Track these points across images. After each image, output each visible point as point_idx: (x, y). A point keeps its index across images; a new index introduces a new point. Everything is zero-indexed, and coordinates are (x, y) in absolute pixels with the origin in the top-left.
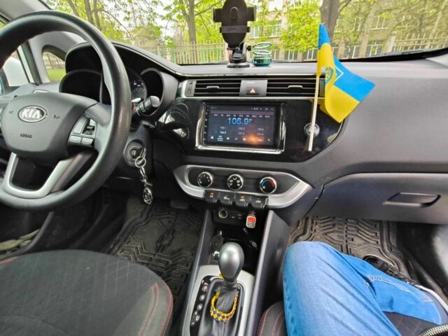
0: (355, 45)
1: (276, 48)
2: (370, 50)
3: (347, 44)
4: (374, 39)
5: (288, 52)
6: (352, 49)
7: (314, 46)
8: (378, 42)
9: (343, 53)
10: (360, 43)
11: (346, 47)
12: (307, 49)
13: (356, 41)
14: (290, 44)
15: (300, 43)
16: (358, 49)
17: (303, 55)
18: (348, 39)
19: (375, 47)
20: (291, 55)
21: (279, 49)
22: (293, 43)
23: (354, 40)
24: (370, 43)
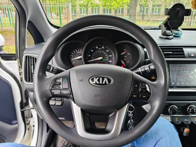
0: (145, 6)
1: (98, 6)
2: (154, 10)
3: (141, 6)
4: (156, 4)
5: (105, 9)
6: (144, 9)
7: (121, 6)
8: (158, 6)
9: (139, 11)
10: (148, 6)
11: (140, 8)
12: (118, 8)
13: (146, 4)
14: (106, 4)
15: (112, 4)
16: (147, 9)
17: (115, 11)
18: (141, 3)
19: (156, 9)
20: (107, 10)
21: (100, 7)
22: (108, 4)
23: (145, 4)
24: (154, 6)
